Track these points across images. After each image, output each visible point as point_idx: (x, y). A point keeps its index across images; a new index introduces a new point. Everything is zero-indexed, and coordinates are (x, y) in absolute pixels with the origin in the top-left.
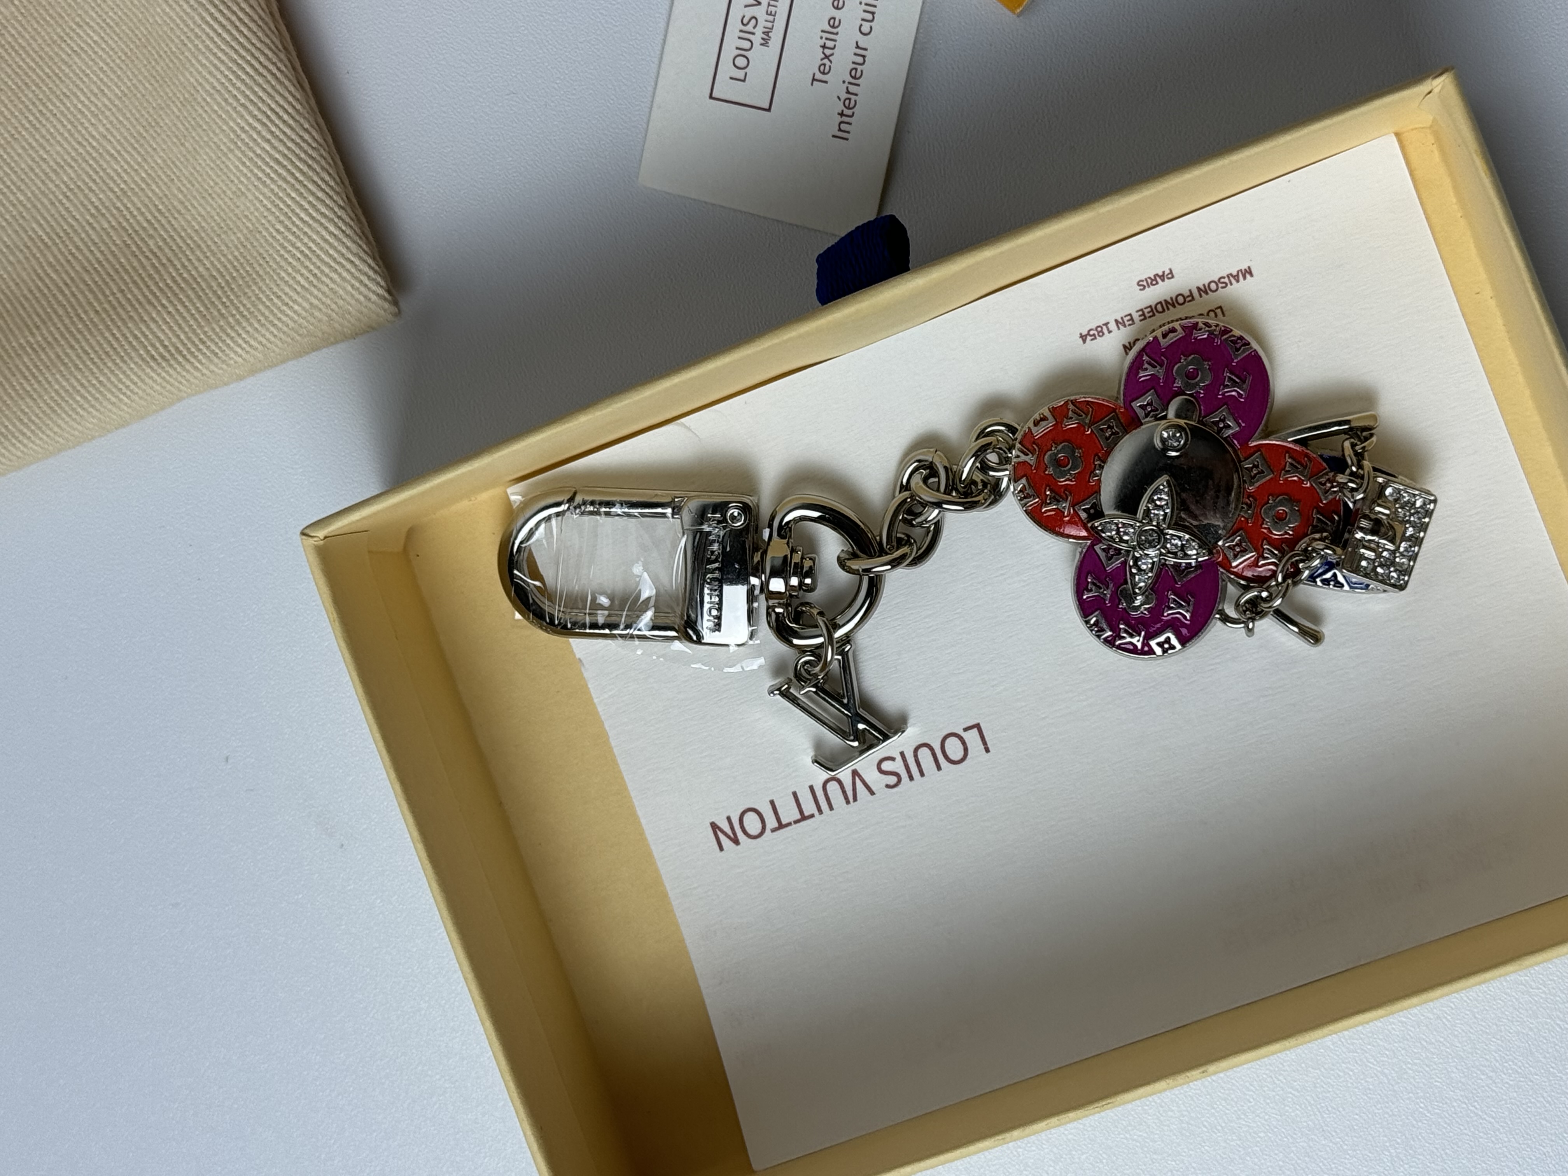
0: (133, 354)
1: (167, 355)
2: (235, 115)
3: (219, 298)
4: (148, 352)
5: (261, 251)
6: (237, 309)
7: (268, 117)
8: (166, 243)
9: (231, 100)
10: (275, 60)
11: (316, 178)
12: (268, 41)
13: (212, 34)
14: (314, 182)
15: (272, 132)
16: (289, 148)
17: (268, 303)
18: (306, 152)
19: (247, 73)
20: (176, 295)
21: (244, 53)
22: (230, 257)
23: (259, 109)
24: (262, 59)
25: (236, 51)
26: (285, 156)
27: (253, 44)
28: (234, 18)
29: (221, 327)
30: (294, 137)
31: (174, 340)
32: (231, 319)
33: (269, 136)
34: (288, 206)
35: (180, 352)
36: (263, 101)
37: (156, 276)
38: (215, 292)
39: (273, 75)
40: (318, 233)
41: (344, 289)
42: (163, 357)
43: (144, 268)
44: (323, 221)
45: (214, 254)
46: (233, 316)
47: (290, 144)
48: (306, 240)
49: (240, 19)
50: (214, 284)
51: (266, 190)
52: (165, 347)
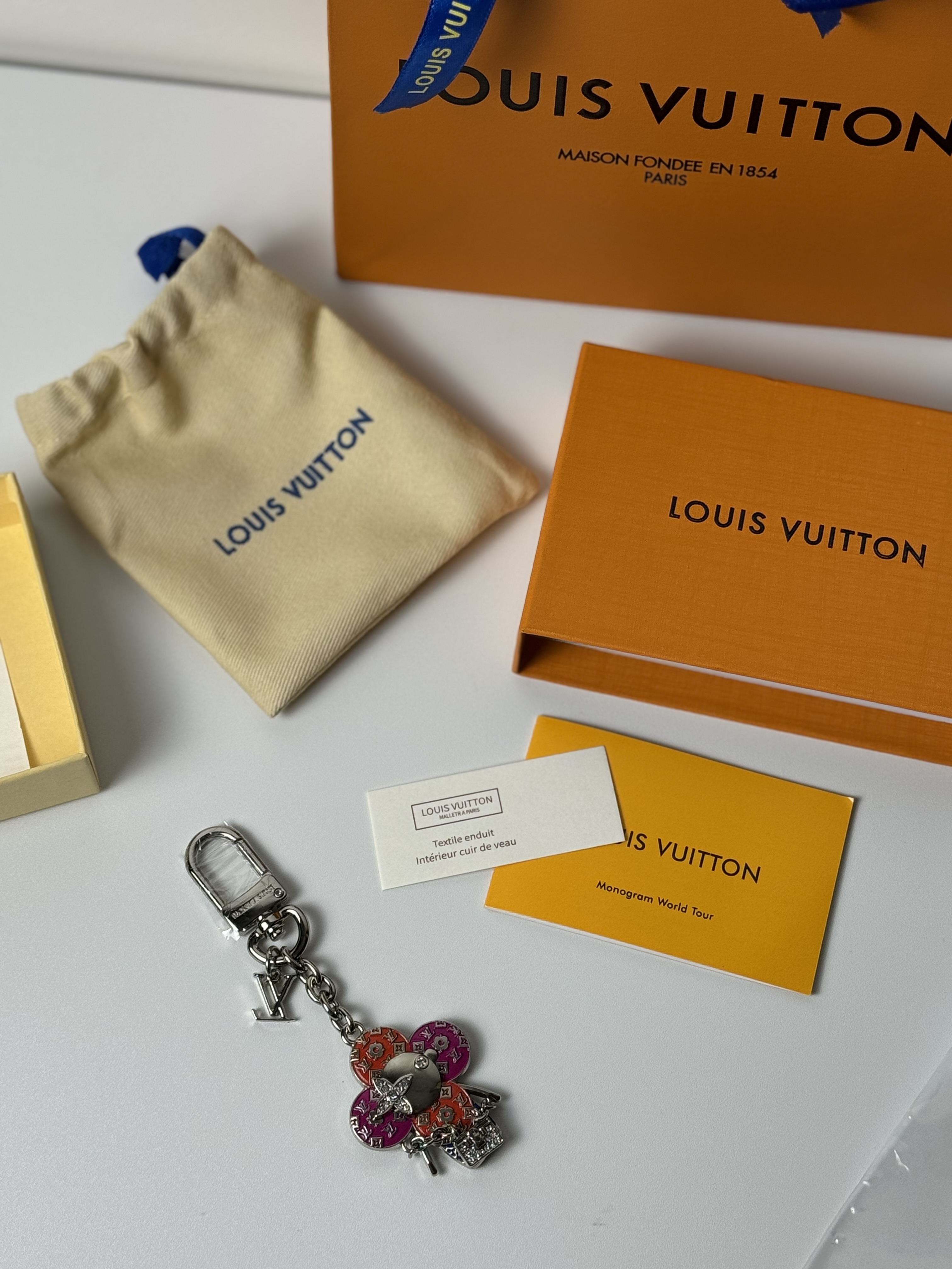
0: (216, 623)
1: (221, 635)
2: (324, 625)
3: (251, 646)
4: (219, 627)
5: (276, 655)
6: (250, 654)
7: (328, 639)
8: (264, 620)
9: (329, 623)
10: (351, 633)
11: (312, 665)
12: (357, 628)
13: (351, 607)
14: (310, 665)
15: (323, 642)
16: (319, 650)
17: (257, 665)
18: (321, 657)
19: (341, 625)
20: (245, 630)
21: (348, 621)
22: (269, 645)
23: (330, 635)
24: (349, 628)
25: (348, 618)
26: (316, 650)
27: (353, 623)
28: (360, 612)
29: (240, 652)
30: (325, 651)
31: (228, 636)
32: (244, 654)
33: (321, 641)
34: (297, 658)
35: (224, 639)
36: (333, 634)
37: (249, 621)
38: (252, 644)
39: (345, 635)
40: (292, 673)
41: (274, 692)
42: (219, 634)
43: (251, 614)
44: (297, 674)
45: (267, 638)
46: (246, 654)
47: (321, 651)
48: (287, 670)
49: (360, 615)
50: (255, 643)
51: (300, 648)
52: (223, 634)
